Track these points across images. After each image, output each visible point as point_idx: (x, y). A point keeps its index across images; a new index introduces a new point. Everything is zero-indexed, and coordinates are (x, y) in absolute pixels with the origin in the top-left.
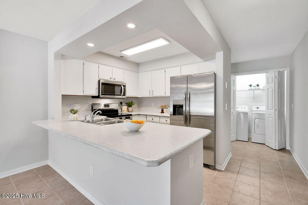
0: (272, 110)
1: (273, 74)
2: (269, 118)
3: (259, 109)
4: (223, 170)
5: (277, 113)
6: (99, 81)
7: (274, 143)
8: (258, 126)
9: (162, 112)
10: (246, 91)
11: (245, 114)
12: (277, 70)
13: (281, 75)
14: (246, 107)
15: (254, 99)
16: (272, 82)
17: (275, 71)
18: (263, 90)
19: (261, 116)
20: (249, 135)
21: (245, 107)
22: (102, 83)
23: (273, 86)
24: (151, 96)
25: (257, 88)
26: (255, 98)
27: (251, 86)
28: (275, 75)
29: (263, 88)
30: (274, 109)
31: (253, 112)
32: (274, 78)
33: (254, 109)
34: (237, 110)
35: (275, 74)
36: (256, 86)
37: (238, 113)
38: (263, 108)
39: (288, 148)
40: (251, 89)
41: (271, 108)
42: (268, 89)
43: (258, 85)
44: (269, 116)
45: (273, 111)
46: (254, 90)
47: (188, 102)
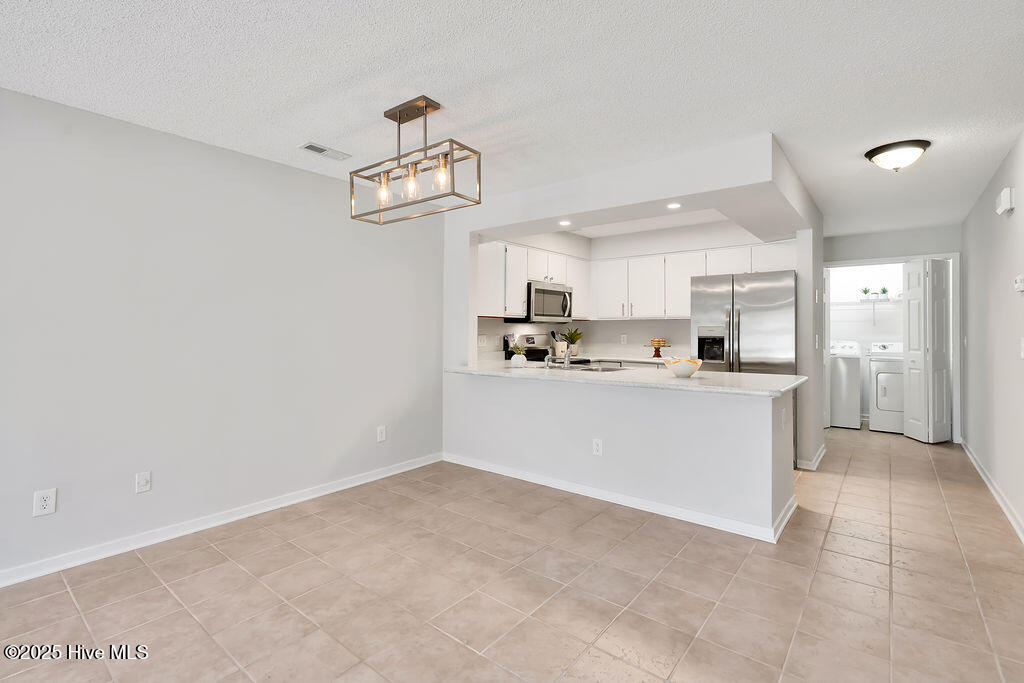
0: (919, 350)
1: (920, 265)
2: (912, 371)
3: (887, 351)
4: (814, 469)
5: (929, 358)
6: (529, 285)
7: (923, 428)
8: (885, 392)
9: (657, 354)
10: (856, 303)
11: (853, 362)
12: (929, 258)
13: (938, 269)
14: (855, 345)
15: (874, 324)
16: (919, 284)
17: (925, 261)
18: (896, 302)
19: (893, 367)
20: (863, 417)
21: (849, 344)
22: (537, 291)
23: (921, 294)
24: (627, 316)
25: (882, 296)
26: (876, 323)
27: (866, 292)
28: (925, 269)
29: (897, 298)
30: (922, 349)
31: (873, 358)
32: (922, 275)
33: (876, 350)
34: (832, 351)
35: (925, 265)
36: (879, 291)
37: (834, 360)
38: (897, 348)
39: (957, 439)
40: (868, 301)
41: (916, 347)
42: (909, 301)
43: (884, 291)
44: (912, 365)
45: (921, 353)
46: (874, 302)
47: (736, 332)
